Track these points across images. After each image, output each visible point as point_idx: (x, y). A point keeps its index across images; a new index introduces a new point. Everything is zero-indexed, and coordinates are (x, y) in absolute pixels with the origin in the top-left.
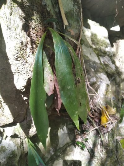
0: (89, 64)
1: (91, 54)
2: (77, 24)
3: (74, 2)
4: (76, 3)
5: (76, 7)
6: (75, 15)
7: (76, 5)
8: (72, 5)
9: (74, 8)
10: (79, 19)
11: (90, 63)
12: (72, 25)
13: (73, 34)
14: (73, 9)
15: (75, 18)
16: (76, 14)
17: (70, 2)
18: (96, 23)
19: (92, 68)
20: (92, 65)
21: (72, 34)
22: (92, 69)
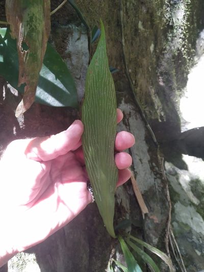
0: (190, 240)
1: (192, 219)
2: (162, 205)
3: (154, 174)
4: (158, 176)
5: (159, 181)
6: (157, 193)
7: (159, 178)
8: (153, 179)
9: (156, 182)
10: (165, 198)
11: (192, 239)
12: (154, 209)
13: (157, 222)
14: (155, 184)
15: (158, 197)
16: (160, 190)
17: (150, 176)
18: (196, 158)
19: (197, 248)
20: (197, 241)
21: (155, 222)
22: (197, 251)
